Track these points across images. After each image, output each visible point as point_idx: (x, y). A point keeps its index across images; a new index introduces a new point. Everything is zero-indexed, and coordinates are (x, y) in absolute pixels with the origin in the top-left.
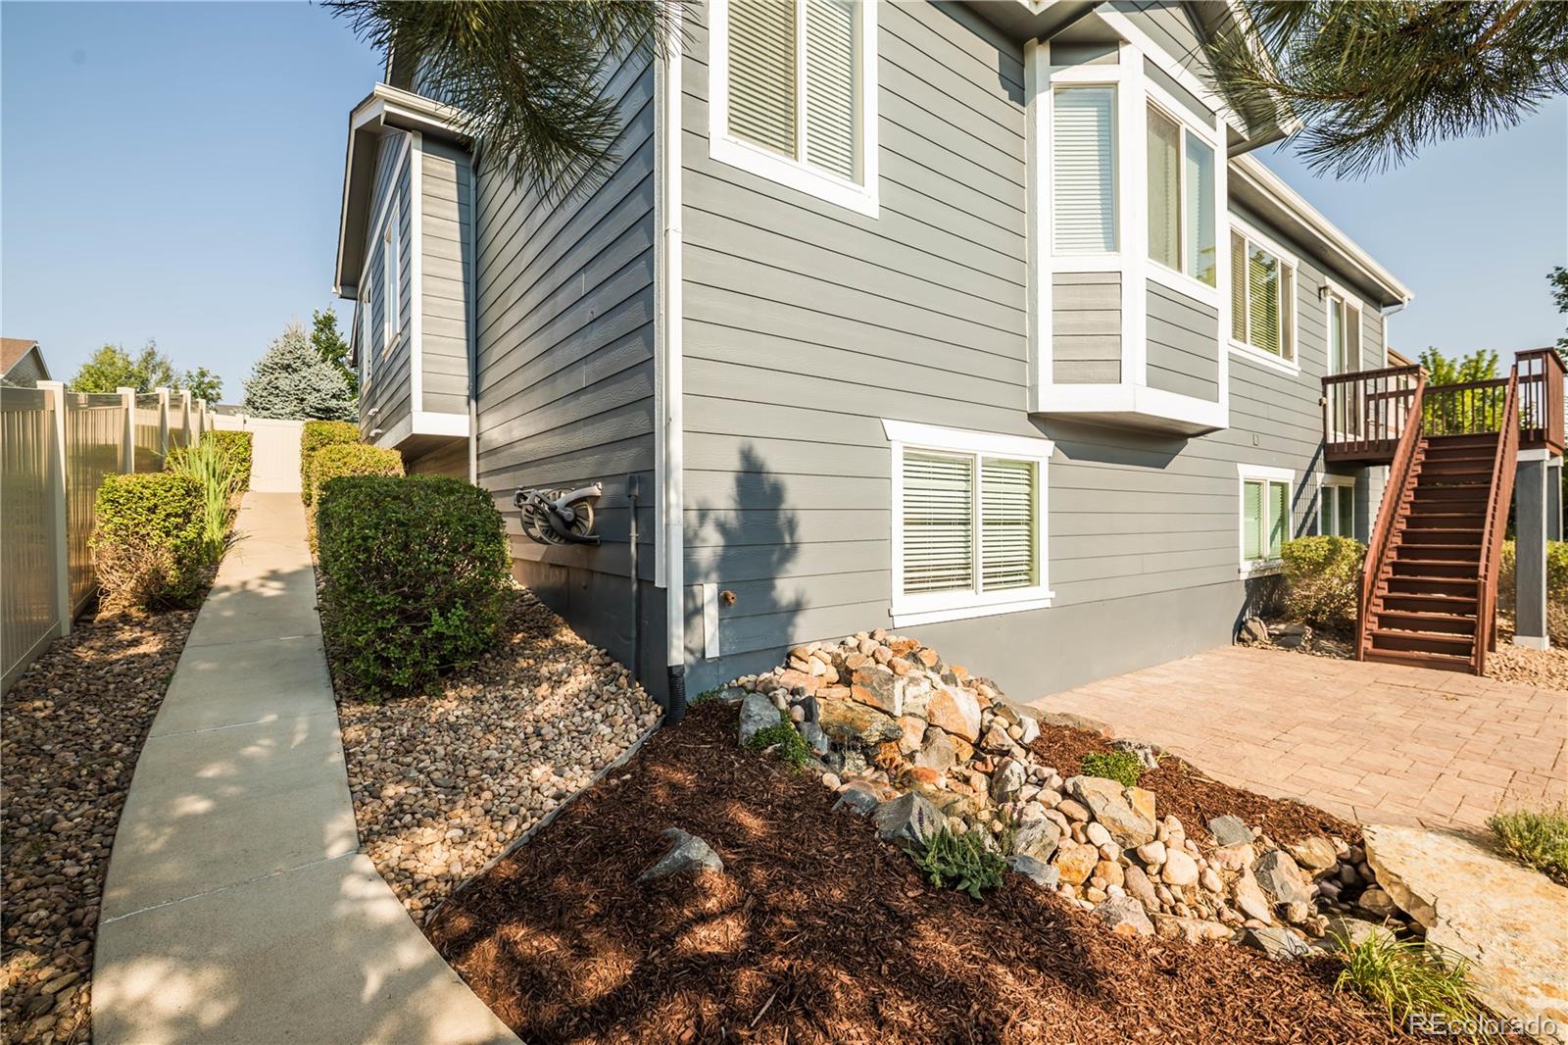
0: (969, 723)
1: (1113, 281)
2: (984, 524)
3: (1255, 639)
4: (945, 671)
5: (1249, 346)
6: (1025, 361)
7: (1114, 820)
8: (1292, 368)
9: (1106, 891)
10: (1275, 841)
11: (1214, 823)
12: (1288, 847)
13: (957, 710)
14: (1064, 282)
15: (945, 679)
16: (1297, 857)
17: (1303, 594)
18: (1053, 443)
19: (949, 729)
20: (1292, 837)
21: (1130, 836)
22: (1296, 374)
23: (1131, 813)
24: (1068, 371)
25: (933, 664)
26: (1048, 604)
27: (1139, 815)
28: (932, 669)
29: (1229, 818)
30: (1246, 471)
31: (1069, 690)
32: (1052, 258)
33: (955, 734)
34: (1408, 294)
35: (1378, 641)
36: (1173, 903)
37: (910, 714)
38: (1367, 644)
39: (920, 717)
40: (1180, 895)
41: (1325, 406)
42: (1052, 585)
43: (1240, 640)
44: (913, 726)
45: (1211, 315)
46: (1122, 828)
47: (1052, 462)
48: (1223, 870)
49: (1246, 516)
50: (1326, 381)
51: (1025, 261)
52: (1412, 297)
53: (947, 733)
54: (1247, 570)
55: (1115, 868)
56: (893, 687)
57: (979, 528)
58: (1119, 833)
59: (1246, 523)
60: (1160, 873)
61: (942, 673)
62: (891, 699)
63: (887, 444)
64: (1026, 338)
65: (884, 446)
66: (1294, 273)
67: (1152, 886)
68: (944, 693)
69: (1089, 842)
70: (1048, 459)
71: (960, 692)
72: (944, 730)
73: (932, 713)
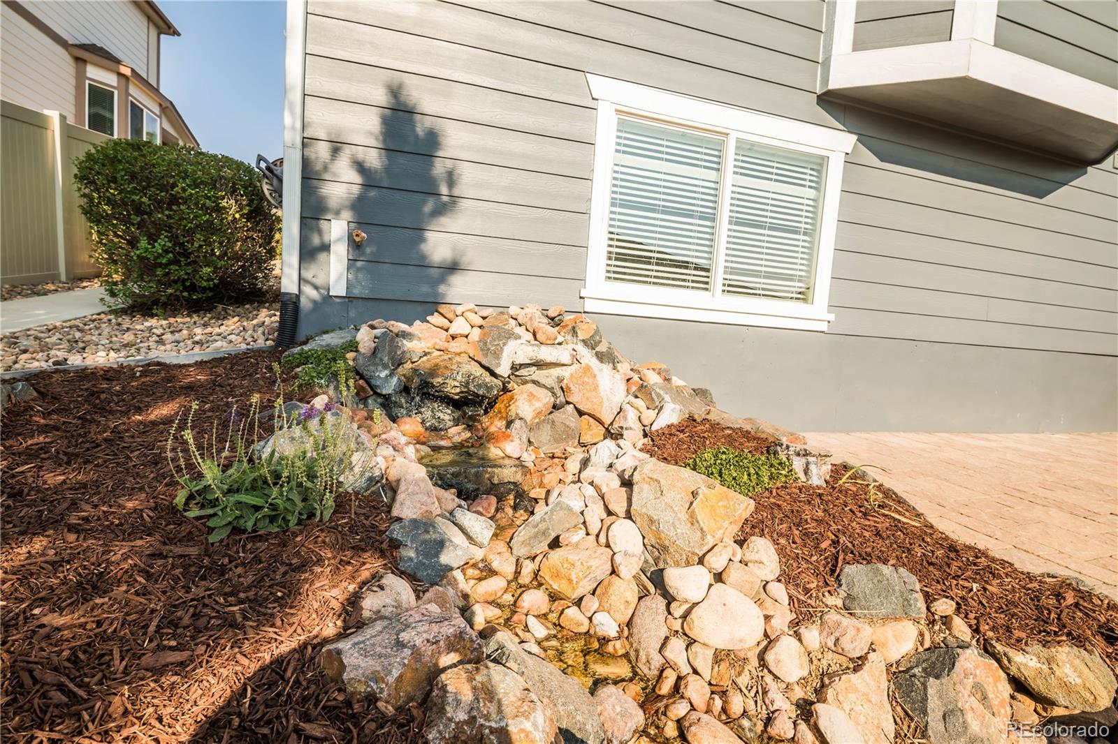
0: (606, 404)
2: (731, 223)
4: (602, 348)
6: (819, 28)
7: (652, 521)
9: (590, 619)
10: (976, 631)
11: (853, 572)
12: (999, 648)
13: (596, 388)
15: (600, 357)
16: (1014, 671)
18: (855, 137)
19: (581, 407)
20: (1017, 634)
21: (665, 549)
23: (683, 516)
24: (875, 31)
25: (586, 337)
26: (823, 327)
27: (693, 520)
28: (585, 342)
29: (886, 570)
31: (848, 432)
33: (589, 415)
36: (686, 670)
37: (534, 382)
39: (544, 386)
40: (704, 664)
42: (832, 307)
44: (531, 395)
46: (658, 534)
47: (850, 159)
48: (824, 649)
53: (581, 413)
55: (625, 591)
56: (504, 344)
57: (723, 227)
58: (653, 541)
60: (684, 617)
61: (597, 349)
62: (497, 355)
63: (593, 104)
67: (664, 632)
68: (588, 369)
69: (608, 546)
70: (842, 157)
71: (606, 368)
72: (576, 408)
73: (569, 388)
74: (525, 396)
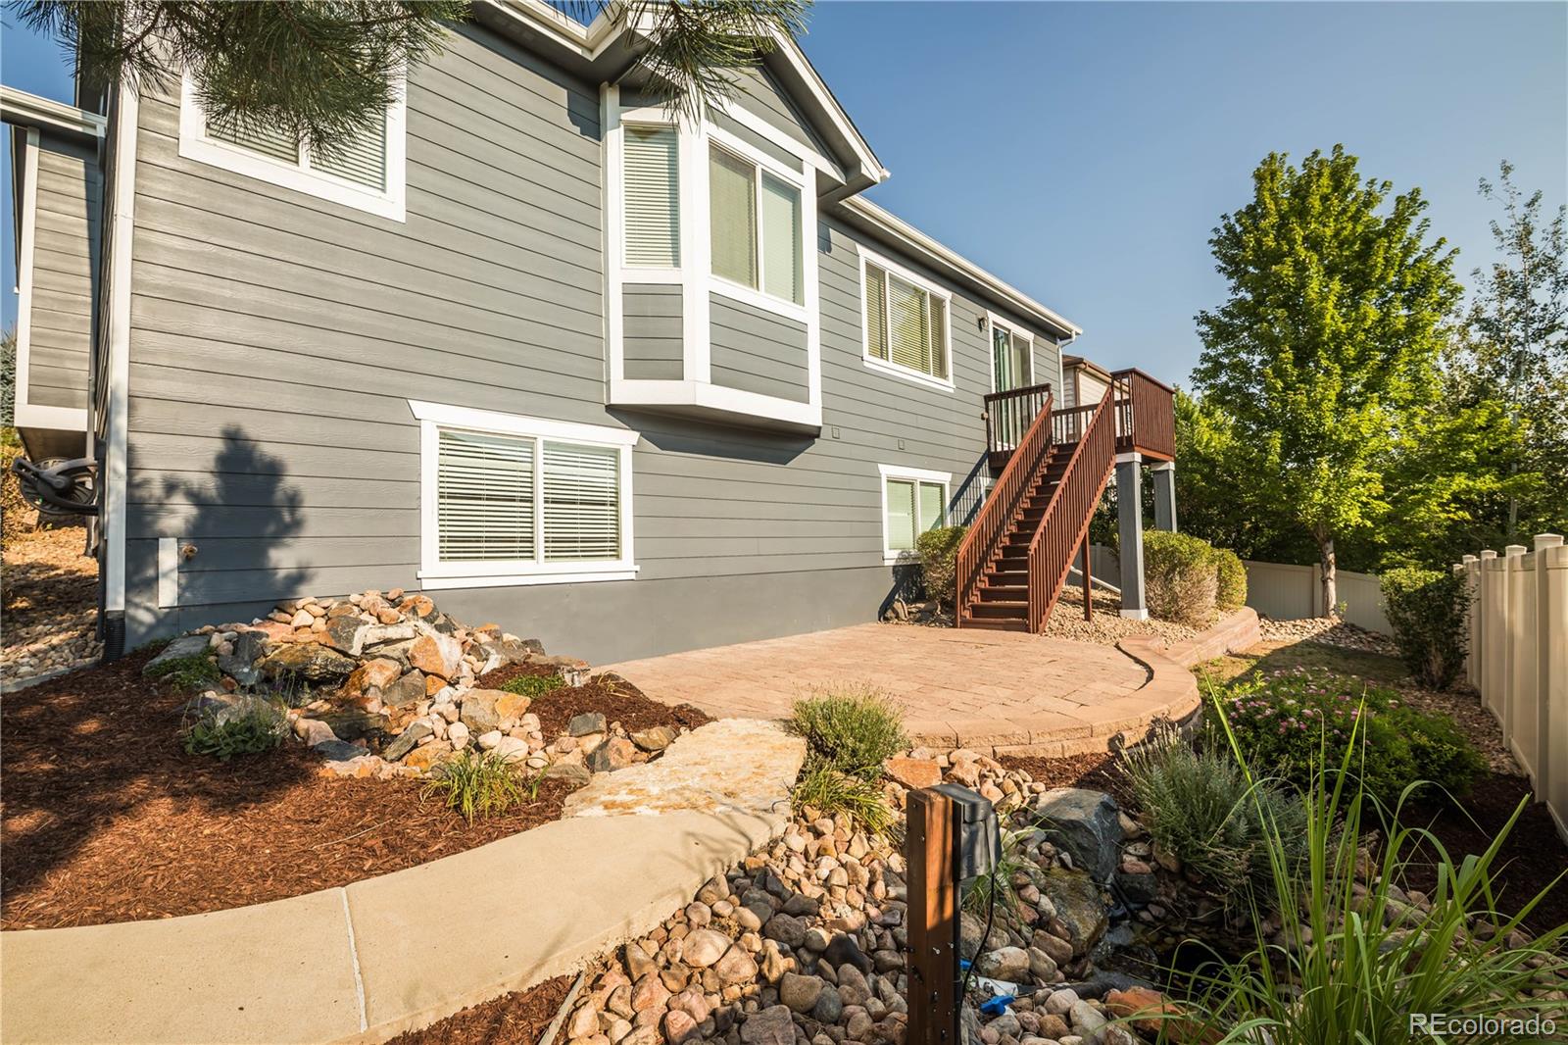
0: (446, 663)
1: (675, 292)
2: (546, 502)
3: (897, 617)
4: (441, 621)
5: (890, 364)
6: (601, 359)
7: (472, 718)
8: (948, 385)
10: (625, 731)
11: (576, 719)
12: (634, 734)
13: (437, 653)
14: (632, 292)
15: (439, 629)
16: (636, 741)
17: (936, 578)
18: (636, 435)
19: (426, 669)
20: (642, 726)
21: (480, 729)
22: (952, 391)
23: (489, 712)
24: (637, 367)
25: (426, 614)
26: (632, 576)
27: (494, 712)
28: (425, 619)
29: (589, 715)
30: (886, 470)
32: (621, 270)
33: (433, 674)
34: (1075, 329)
35: (977, 611)
37: (382, 656)
38: (967, 614)
39: (392, 658)
41: (988, 420)
42: (637, 560)
43: (887, 619)
44: (381, 667)
45: (801, 329)
46: (476, 724)
47: (636, 450)
48: (555, 753)
49: (889, 511)
50: (988, 398)
51: (600, 273)
52: (1080, 331)
53: (426, 674)
54: (891, 557)
56: (355, 631)
57: (540, 506)
58: (473, 728)
59: (889, 517)
61: (436, 622)
62: (349, 639)
63: (416, 423)
64: (601, 339)
65: (416, 424)
66: (948, 305)
68: (429, 639)
69: (448, 738)
70: (631, 447)
71: (445, 637)
72: (421, 671)
73: (414, 657)
74: (376, 668)
